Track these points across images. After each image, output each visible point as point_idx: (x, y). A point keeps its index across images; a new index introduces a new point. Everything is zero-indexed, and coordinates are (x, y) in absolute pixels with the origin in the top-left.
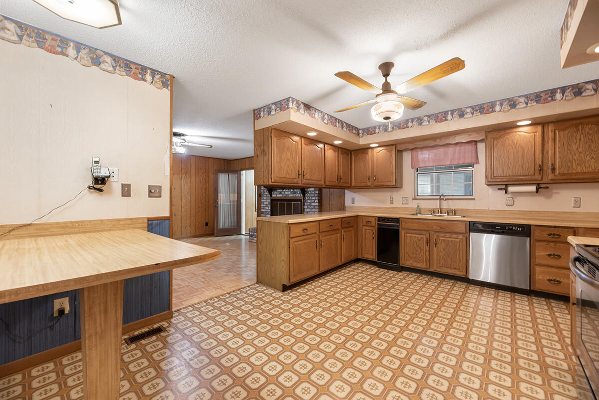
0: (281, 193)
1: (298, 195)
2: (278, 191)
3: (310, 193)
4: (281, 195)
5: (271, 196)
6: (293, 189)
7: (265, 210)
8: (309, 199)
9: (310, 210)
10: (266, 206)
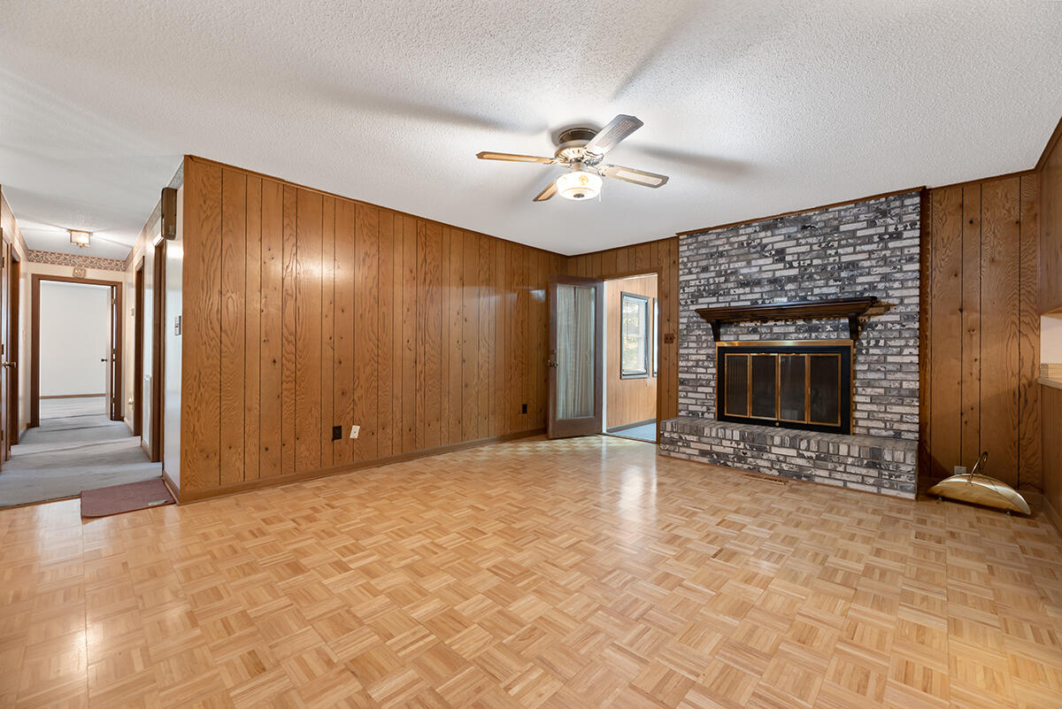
0: (755, 331)
1: (830, 333)
2: (742, 325)
3: (880, 327)
4: (756, 337)
5: (717, 338)
6: (807, 318)
7: (694, 376)
8: (876, 346)
9: (882, 376)
10: (697, 366)
